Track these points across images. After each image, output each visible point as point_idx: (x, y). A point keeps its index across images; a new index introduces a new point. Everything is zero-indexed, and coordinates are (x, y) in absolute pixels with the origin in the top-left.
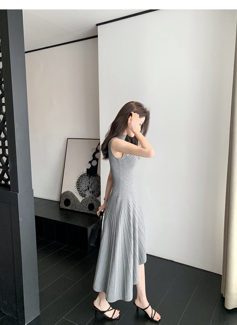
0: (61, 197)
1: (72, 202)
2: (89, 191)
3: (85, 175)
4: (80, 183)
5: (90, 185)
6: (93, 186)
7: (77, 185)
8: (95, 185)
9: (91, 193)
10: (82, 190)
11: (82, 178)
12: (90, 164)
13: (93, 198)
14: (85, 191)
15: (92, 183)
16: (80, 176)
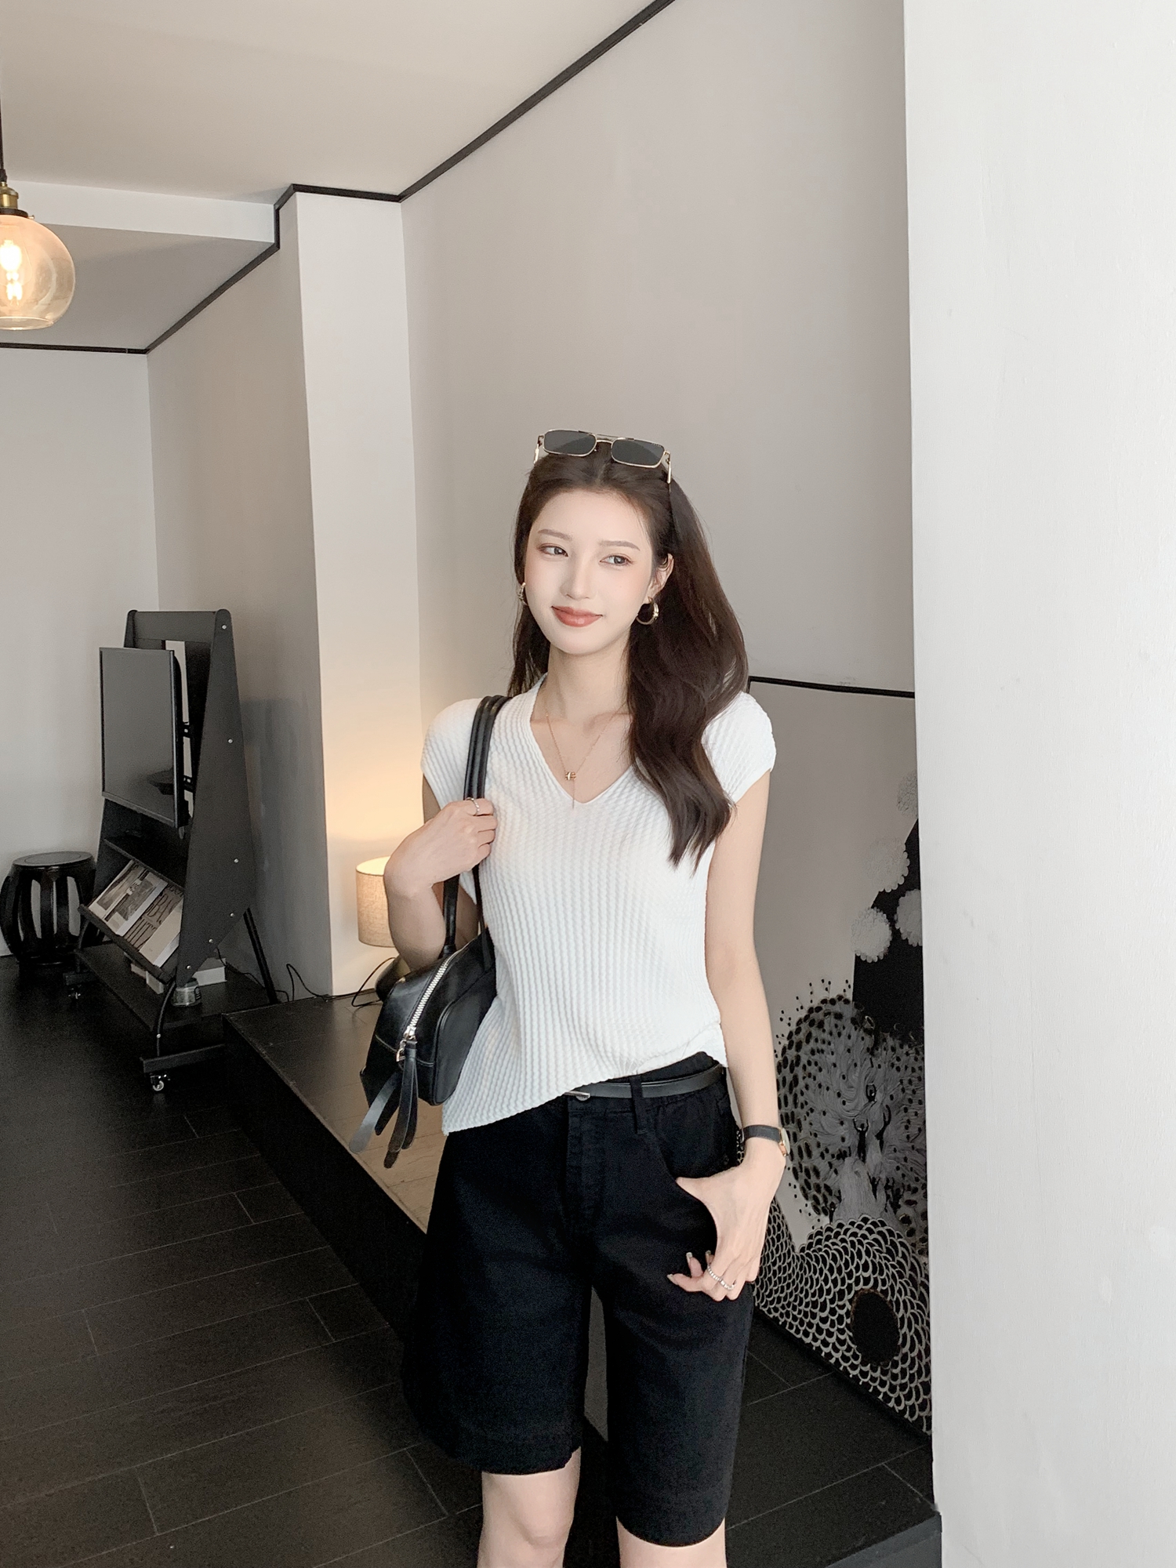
2: (859, 1167)
3: (839, 1016)
4: (799, 1071)
5: (876, 1113)
6: (893, 1134)
9: (882, 1195)
10: (812, 1142)
11: (815, 1032)
12: (882, 918)
13: (893, 1243)
14: (835, 1162)
15: (888, 1101)
16: (803, 1014)
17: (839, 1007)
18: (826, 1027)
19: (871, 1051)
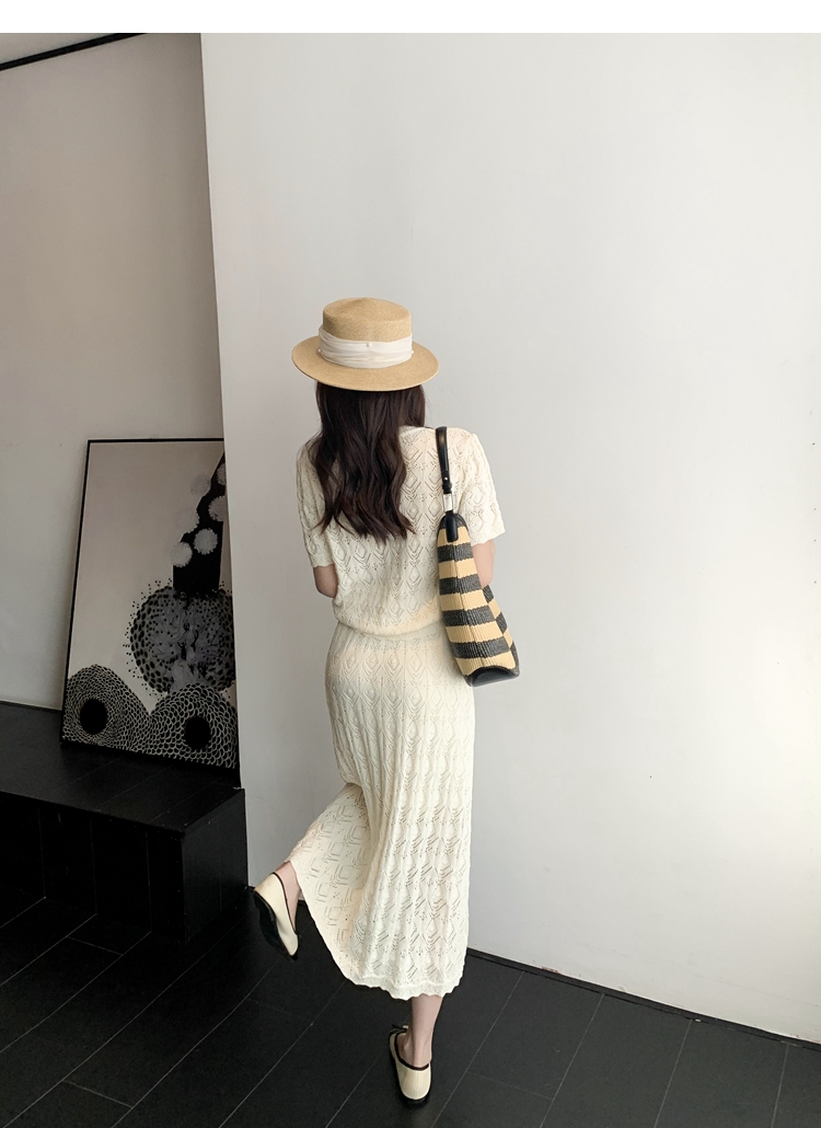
0: (65, 693)
1: (111, 712)
2: (183, 663)
3: (166, 596)
4: (145, 629)
5: (190, 635)
6: (201, 642)
7: (135, 641)
8: (211, 637)
9: (196, 672)
10: (154, 660)
11: (152, 607)
12: (187, 545)
13: (205, 691)
14: (169, 665)
15: (196, 628)
16: (145, 600)
17: (165, 593)
18: (159, 603)
19: (186, 608)
